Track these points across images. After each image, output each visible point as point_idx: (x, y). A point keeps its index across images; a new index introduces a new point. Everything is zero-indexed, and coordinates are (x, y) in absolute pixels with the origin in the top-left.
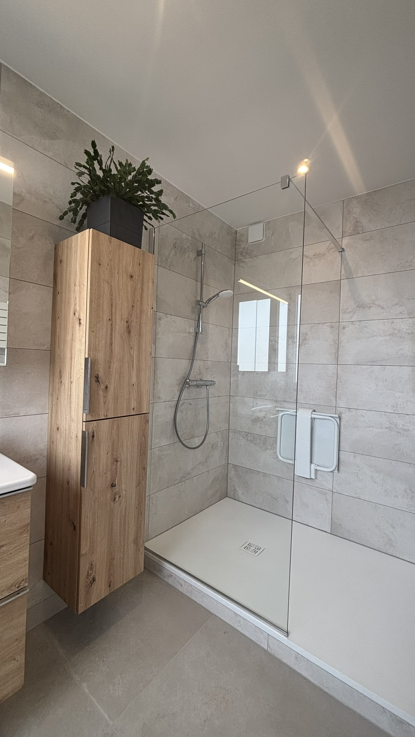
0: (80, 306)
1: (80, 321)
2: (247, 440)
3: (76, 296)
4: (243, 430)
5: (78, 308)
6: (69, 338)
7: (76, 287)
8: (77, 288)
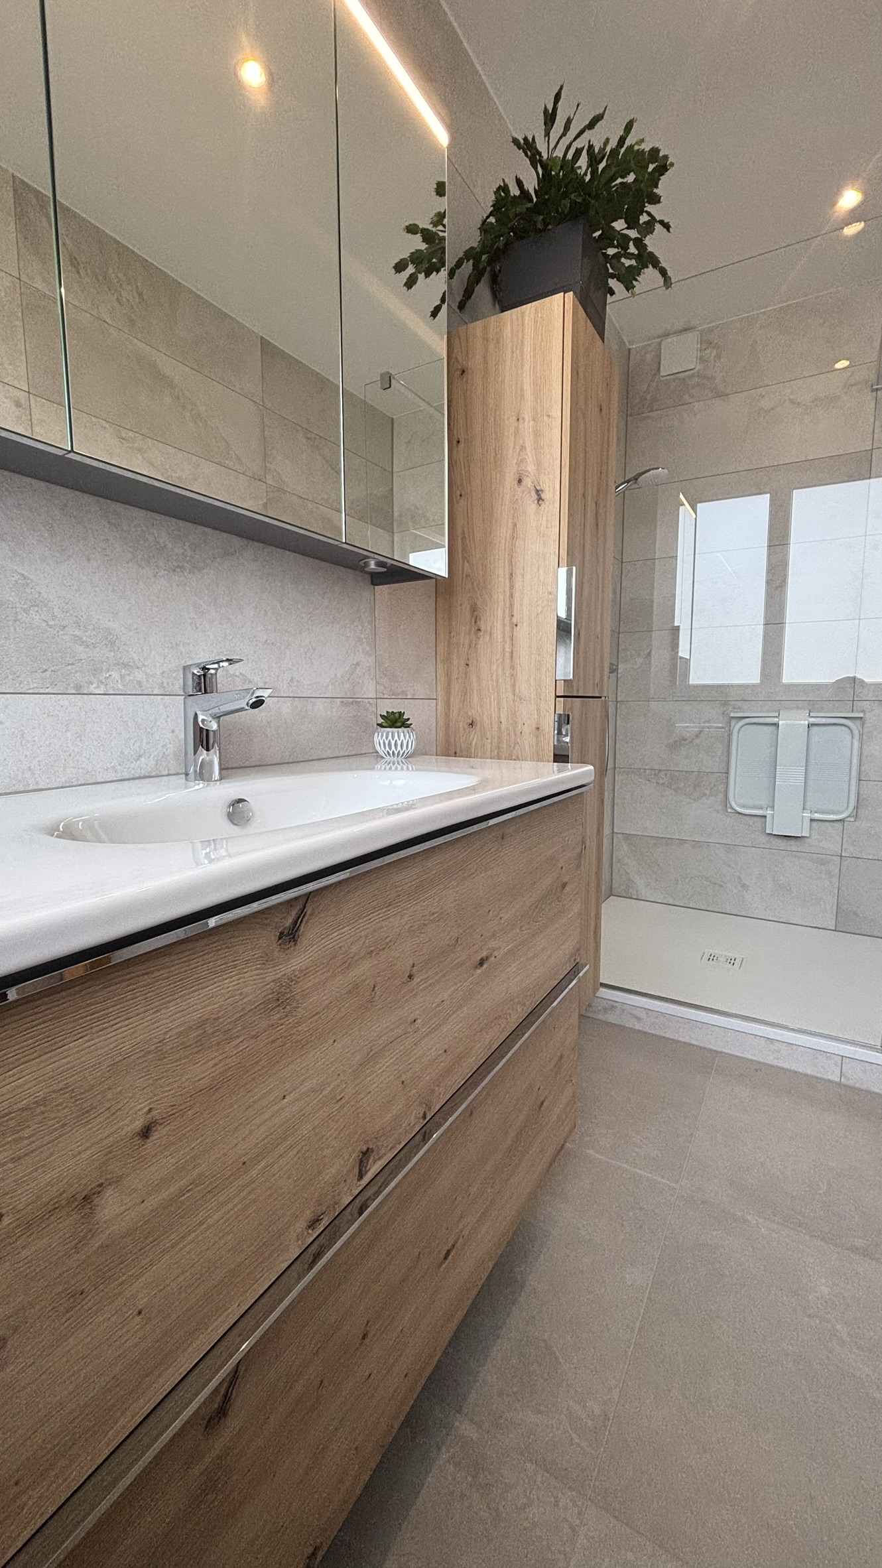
0: (539, 464)
1: (539, 495)
2: (657, 783)
3: (524, 442)
4: (648, 767)
5: (531, 468)
6: (502, 533)
7: (524, 422)
8: (527, 426)
